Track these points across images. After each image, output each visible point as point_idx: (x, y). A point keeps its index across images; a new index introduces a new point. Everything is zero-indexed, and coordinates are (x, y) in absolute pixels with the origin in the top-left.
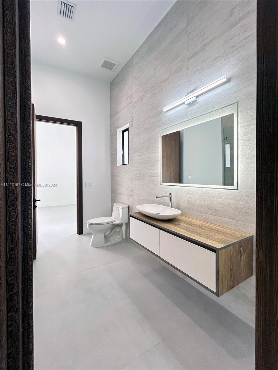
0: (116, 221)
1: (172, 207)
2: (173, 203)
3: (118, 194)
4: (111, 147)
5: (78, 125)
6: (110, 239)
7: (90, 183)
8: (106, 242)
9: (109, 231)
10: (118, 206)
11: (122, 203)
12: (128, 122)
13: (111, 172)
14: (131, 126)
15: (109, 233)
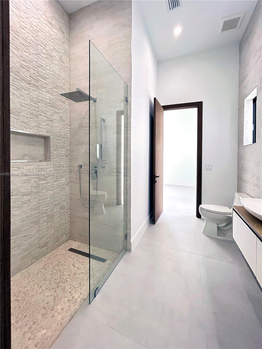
3: (244, 181)
4: (238, 123)
5: (199, 105)
6: (226, 233)
7: (210, 166)
8: (218, 234)
9: (224, 223)
10: (239, 197)
11: (247, 194)
12: (255, 86)
13: (238, 153)
14: (259, 89)
15: (225, 226)
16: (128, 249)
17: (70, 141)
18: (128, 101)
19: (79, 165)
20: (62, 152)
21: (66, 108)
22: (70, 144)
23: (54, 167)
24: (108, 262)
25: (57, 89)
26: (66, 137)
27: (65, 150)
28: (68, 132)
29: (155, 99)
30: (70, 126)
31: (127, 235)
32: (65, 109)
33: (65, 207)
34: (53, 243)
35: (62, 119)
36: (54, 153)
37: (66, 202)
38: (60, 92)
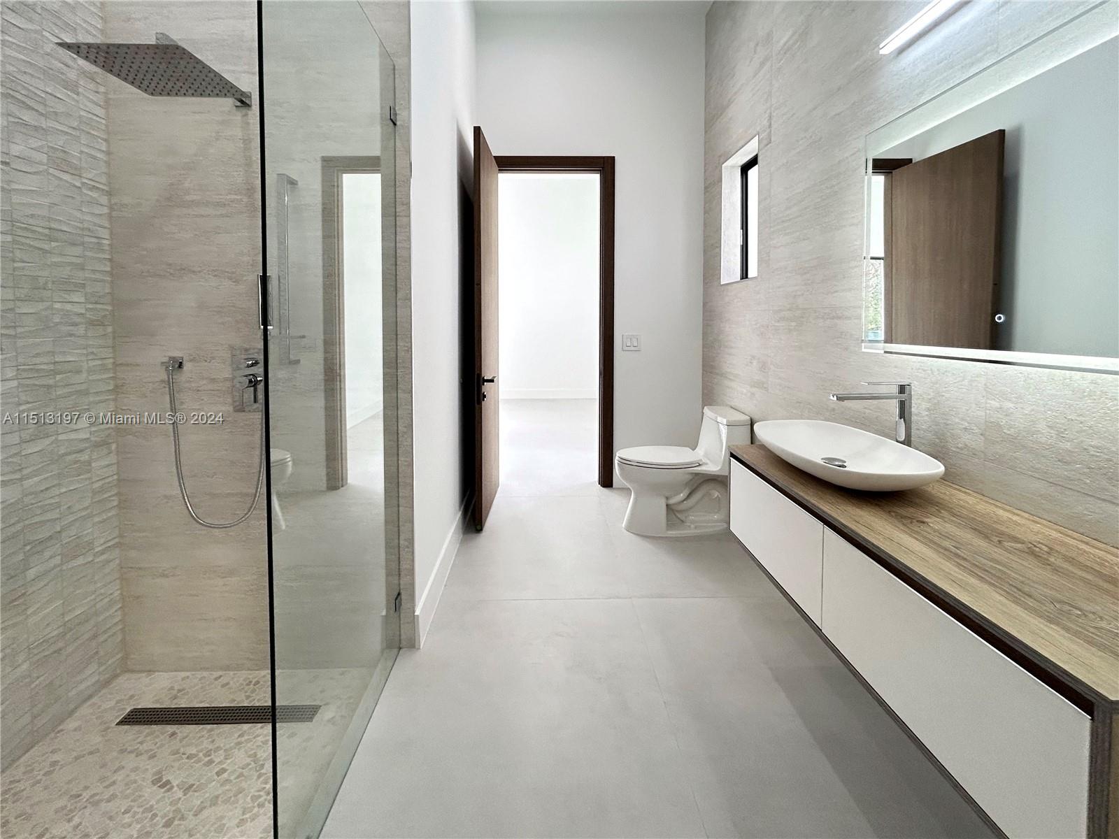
0: (707, 464)
1: (907, 442)
2: (914, 426)
5: (604, 167)
6: (686, 517)
7: (635, 340)
8: (670, 525)
9: (682, 492)
10: (716, 418)
11: (732, 407)
12: (755, 132)
13: (705, 304)
14: (765, 142)
15: (684, 500)
16: (404, 643)
17: (110, 260)
18: (398, 123)
19: (166, 359)
20: (69, 307)
21: (82, 113)
22: (111, 274)
23: (25, 375)
24: (326, 714)
25: (31, 20)
26: (87, 239)
27: (83, 300)
28: (97, 220)
29: (477, 131)
30: (109, 194)
31: (399, 594)
32: (80, 117)
33: (91, 543)
34: (27, 718)
35: (61, 161)
36: (18, 311)
37: (96, 519)
38: (44, 33)
